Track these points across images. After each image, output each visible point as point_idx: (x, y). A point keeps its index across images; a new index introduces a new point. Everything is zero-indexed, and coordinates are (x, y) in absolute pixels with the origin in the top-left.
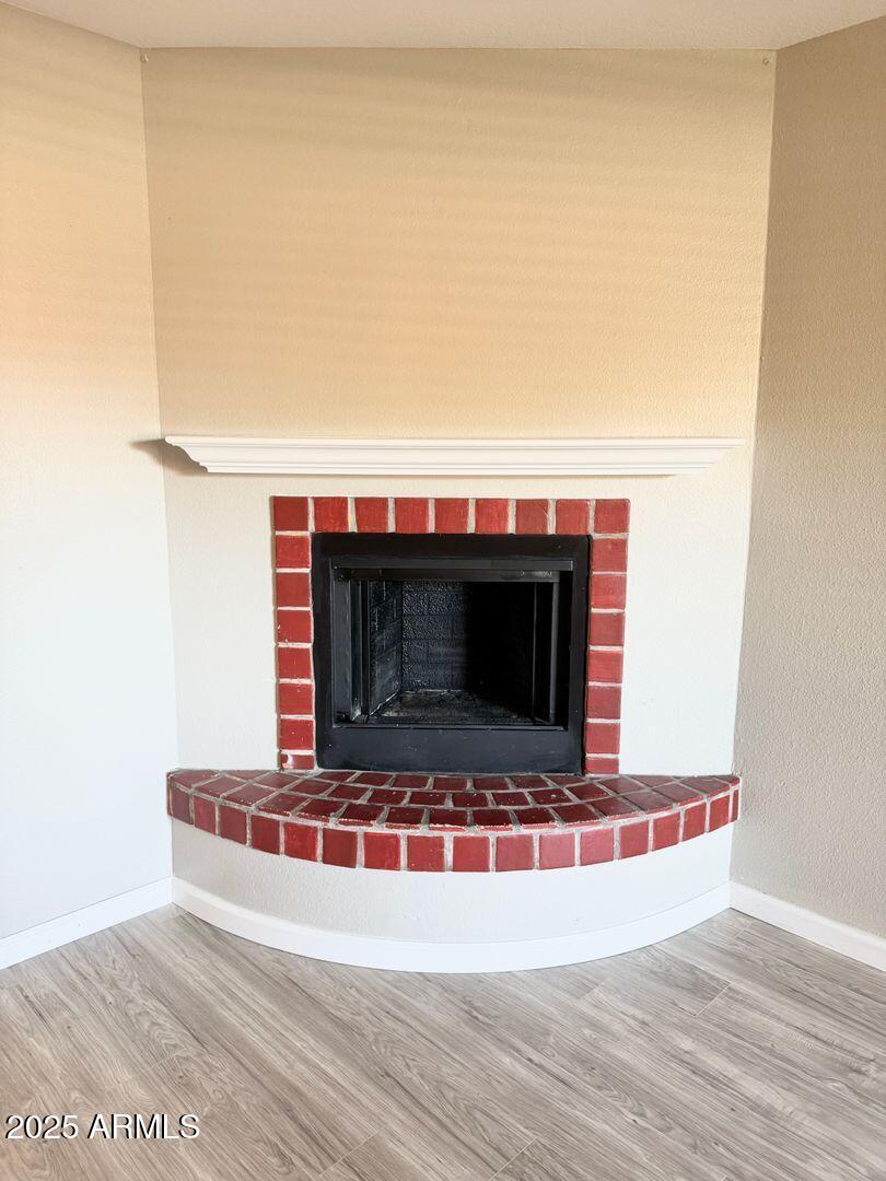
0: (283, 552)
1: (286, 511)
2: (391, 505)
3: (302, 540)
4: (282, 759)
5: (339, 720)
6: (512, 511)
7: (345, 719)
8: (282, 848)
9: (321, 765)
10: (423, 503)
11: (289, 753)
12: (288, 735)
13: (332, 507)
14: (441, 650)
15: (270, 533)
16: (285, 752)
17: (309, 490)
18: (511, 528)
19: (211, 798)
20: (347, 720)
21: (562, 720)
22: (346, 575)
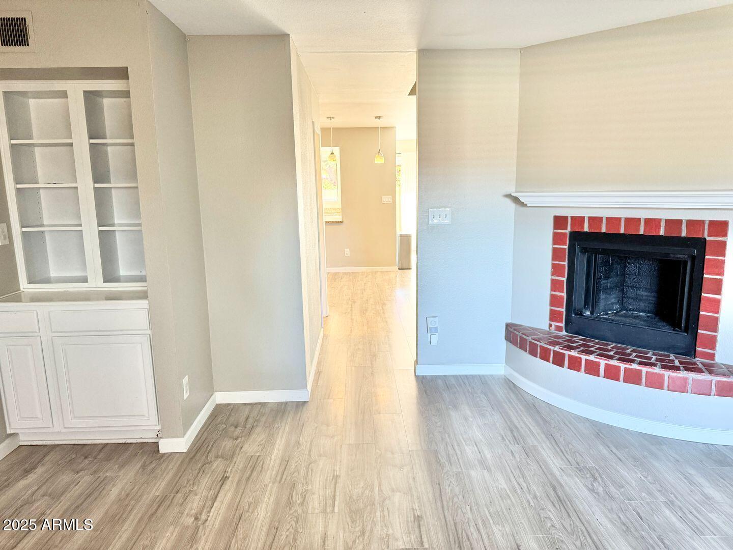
0: (557, 239)
1: (559, 221)
2: (604, 220)
3: (565, 234)
4: (550, 326)
5: (577, 314)
6: (663, 225)
7: (580, 314)
8: (538, 356)
9: (566, 331)
10: (619, 219)
11: (554, 324)
12: (554, 316)
13: (578, 220)
14: (644, 293)
15: (552, 231)
16: (552, 323)
17: (569, 213)
18: (662, 232)
19: (517, 333)
20: (581, 314)
21: (686, 330)
22: (584, 250)
